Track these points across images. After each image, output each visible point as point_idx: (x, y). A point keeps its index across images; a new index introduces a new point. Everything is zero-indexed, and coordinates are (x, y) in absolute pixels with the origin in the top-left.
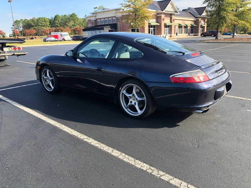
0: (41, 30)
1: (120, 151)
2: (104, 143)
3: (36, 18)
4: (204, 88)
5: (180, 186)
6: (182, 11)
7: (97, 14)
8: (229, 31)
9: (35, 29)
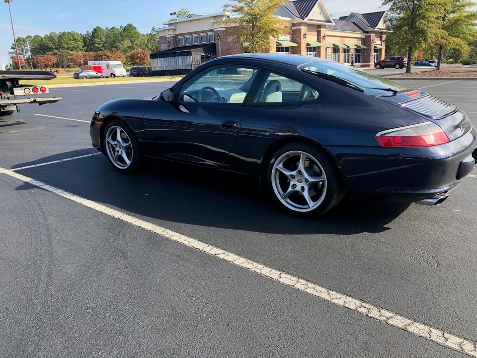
0: (66, 56)
1: (294, 275)
2: (258, 262)
3: (58, 33)
4: (439, 156)
5: (429, 336)
6: (340, 19)
7: (178, 25)
8: (426, 58)
9: (56, 54)
